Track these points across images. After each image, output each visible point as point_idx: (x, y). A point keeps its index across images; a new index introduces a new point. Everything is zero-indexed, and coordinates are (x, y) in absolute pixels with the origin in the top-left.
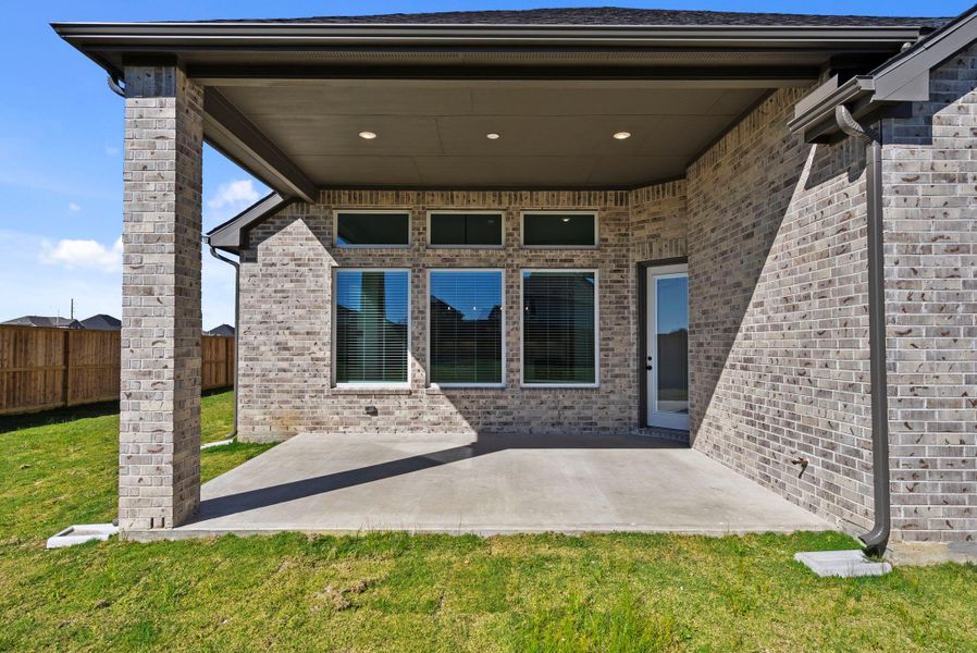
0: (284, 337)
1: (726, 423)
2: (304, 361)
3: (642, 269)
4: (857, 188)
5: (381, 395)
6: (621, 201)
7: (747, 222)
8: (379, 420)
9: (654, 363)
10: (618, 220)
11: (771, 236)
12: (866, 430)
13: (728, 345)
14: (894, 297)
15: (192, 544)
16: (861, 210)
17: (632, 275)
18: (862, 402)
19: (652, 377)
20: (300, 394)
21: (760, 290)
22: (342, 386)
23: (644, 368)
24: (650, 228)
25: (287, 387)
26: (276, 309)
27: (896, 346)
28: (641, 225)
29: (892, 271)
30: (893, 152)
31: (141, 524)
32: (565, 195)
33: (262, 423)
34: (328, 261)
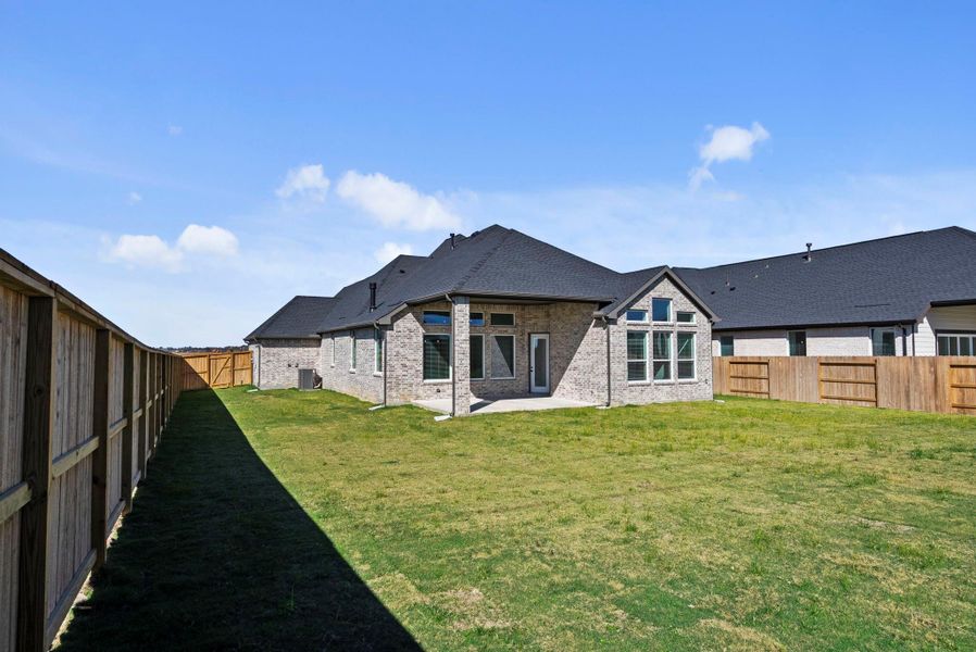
0: (405, 362)
1: (568, 387)
2: (413, 371)
3: (529, 334)
4: (605, 331)
5: (442, 384)
6: (523, 309)
7: (576, 330)
8: (441, 394)
9: (533, 369)
10: (522, 317)
11: (583, 336)
12: (606, 382)
13: (568, 364)
14: (611, 355)
15: (475, 416)
16: (606, 337)
17: (526, 337)
18: (606, 376)
19: (533, 374)
20: (411, 385)
21: (579, 349)
22: (427, 381)
23: (530, 371)
24: (533, 321)
25: (406, 382)
26: (401, 350)
27: (612, 365)
28: (530, 319)
29: (611, 350)
30: (611, 326)
31: (463, 412)
32: (505, 307)
33: (397, 397)
34: (421, 331)
